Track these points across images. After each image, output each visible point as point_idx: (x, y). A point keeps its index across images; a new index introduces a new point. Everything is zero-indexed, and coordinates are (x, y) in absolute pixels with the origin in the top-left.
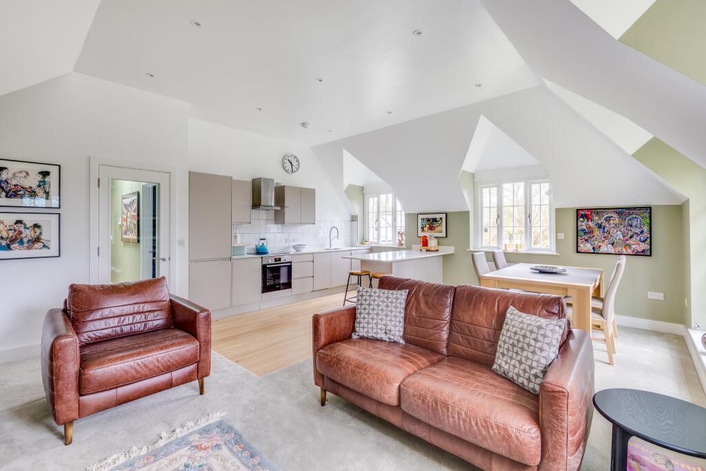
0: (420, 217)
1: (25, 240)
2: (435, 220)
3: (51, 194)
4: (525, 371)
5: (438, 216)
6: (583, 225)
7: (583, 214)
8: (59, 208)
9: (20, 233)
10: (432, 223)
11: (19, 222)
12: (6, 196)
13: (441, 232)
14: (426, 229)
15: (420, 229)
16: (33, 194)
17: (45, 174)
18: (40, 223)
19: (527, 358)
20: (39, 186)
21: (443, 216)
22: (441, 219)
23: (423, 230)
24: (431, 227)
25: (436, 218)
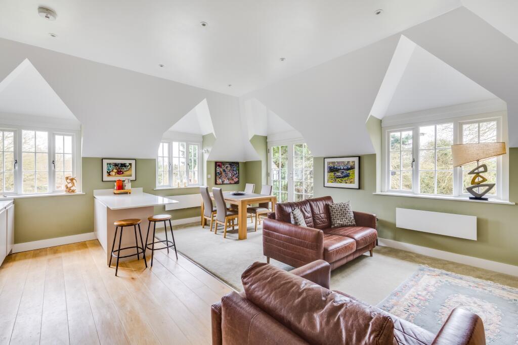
0: (105, 162)
4: (349, 220)
5: (127, 162)
6: (219, 170)
7: (218, 164)
10: (120, 168)
13: (131, 176)
14: (113, 173)
15: (105, 174)
19: (348, 216)
22: (130, 164)
23: (109, 175)
24: (121, 171)
25: (125, 164)
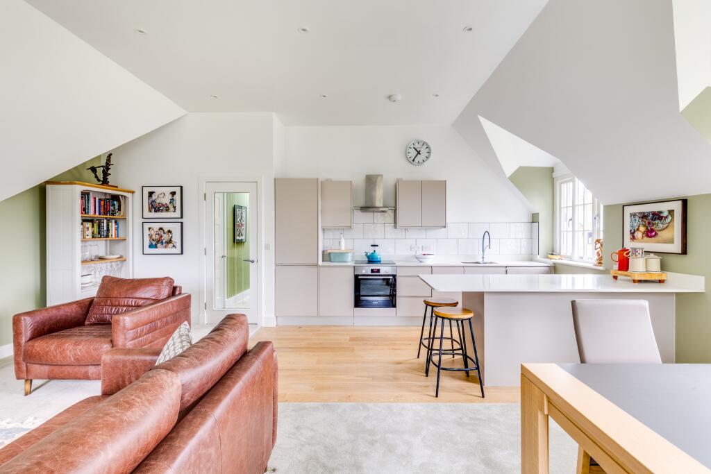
0: (628, 210)
1: (164, 241)
2: (657, 216)
3: (177, 208)
5: (664, 208)
8: (182, 217)
9: (162, 236)
10: (651, 222)
11: (161, 229)
12: (155, 211)
13: (671, 241)
14: (639, 235)
15: (627, 236)
16: (167, 209)
17: (173, 193)
18: (171, 230)
20: (171, 203)
21: (677, 206)
22: (671, 212)
23: (633, 238)
24: (652, 231)
25: (661, 212)
